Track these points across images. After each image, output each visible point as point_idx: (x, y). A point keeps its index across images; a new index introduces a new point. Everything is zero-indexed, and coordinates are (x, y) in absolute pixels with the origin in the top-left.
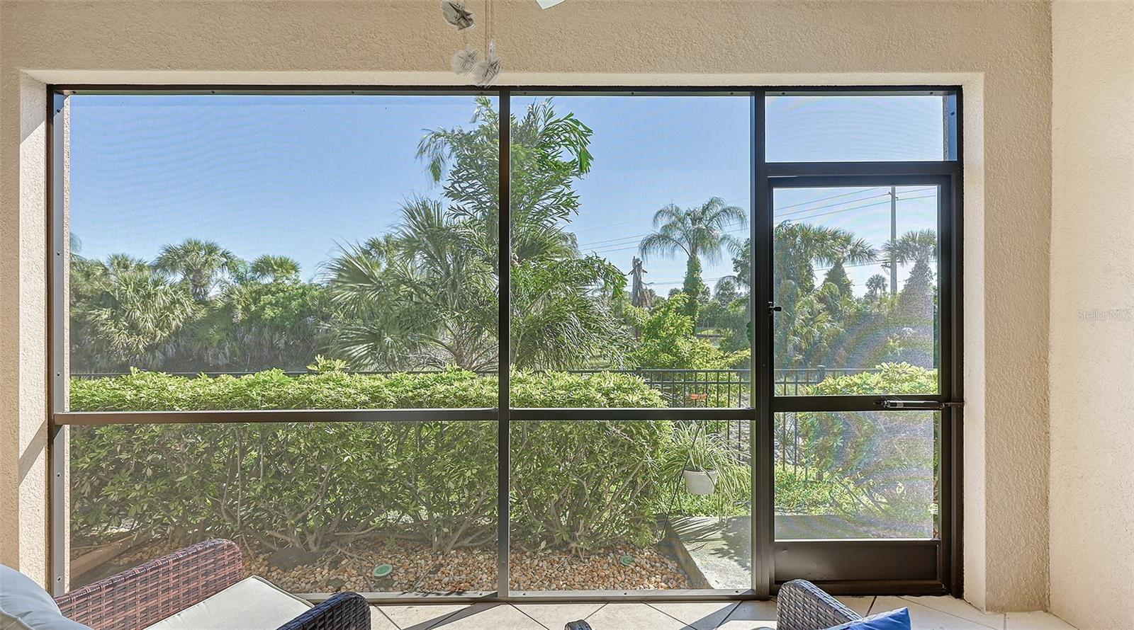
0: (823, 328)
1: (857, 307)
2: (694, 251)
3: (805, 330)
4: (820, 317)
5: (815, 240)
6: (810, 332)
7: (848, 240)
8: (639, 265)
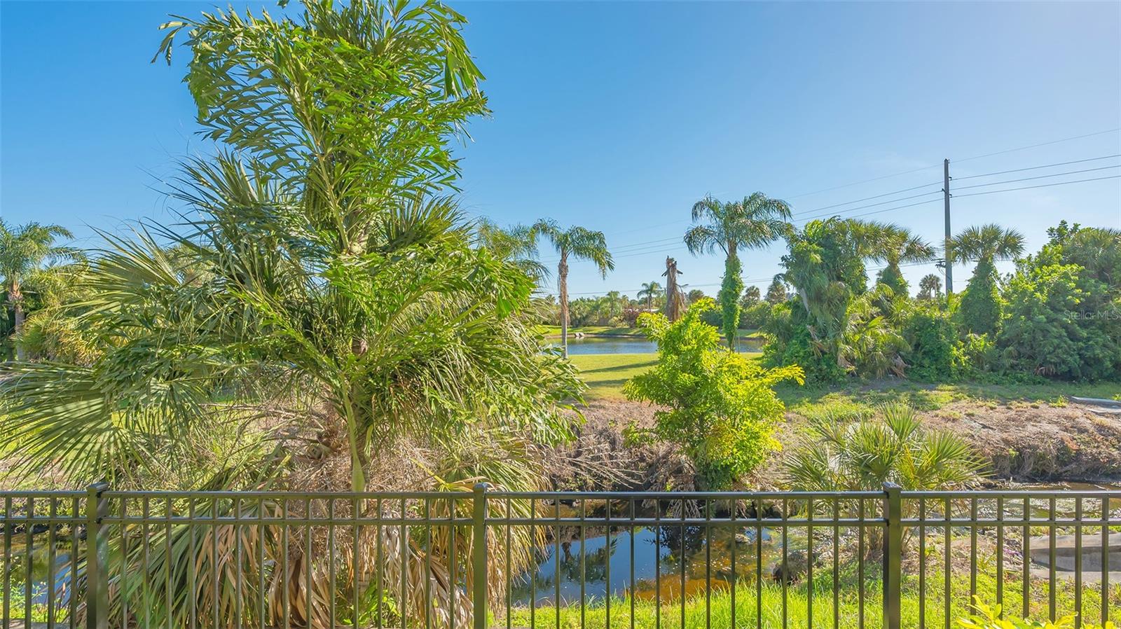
0: (878, 335)
1: (915, 311)
2: (733, 250)
3: (857, 337)
4: (873, 323)
5: (868, 237)
6: (862, 339)
7: (904, 236)
8: (674, 266)
